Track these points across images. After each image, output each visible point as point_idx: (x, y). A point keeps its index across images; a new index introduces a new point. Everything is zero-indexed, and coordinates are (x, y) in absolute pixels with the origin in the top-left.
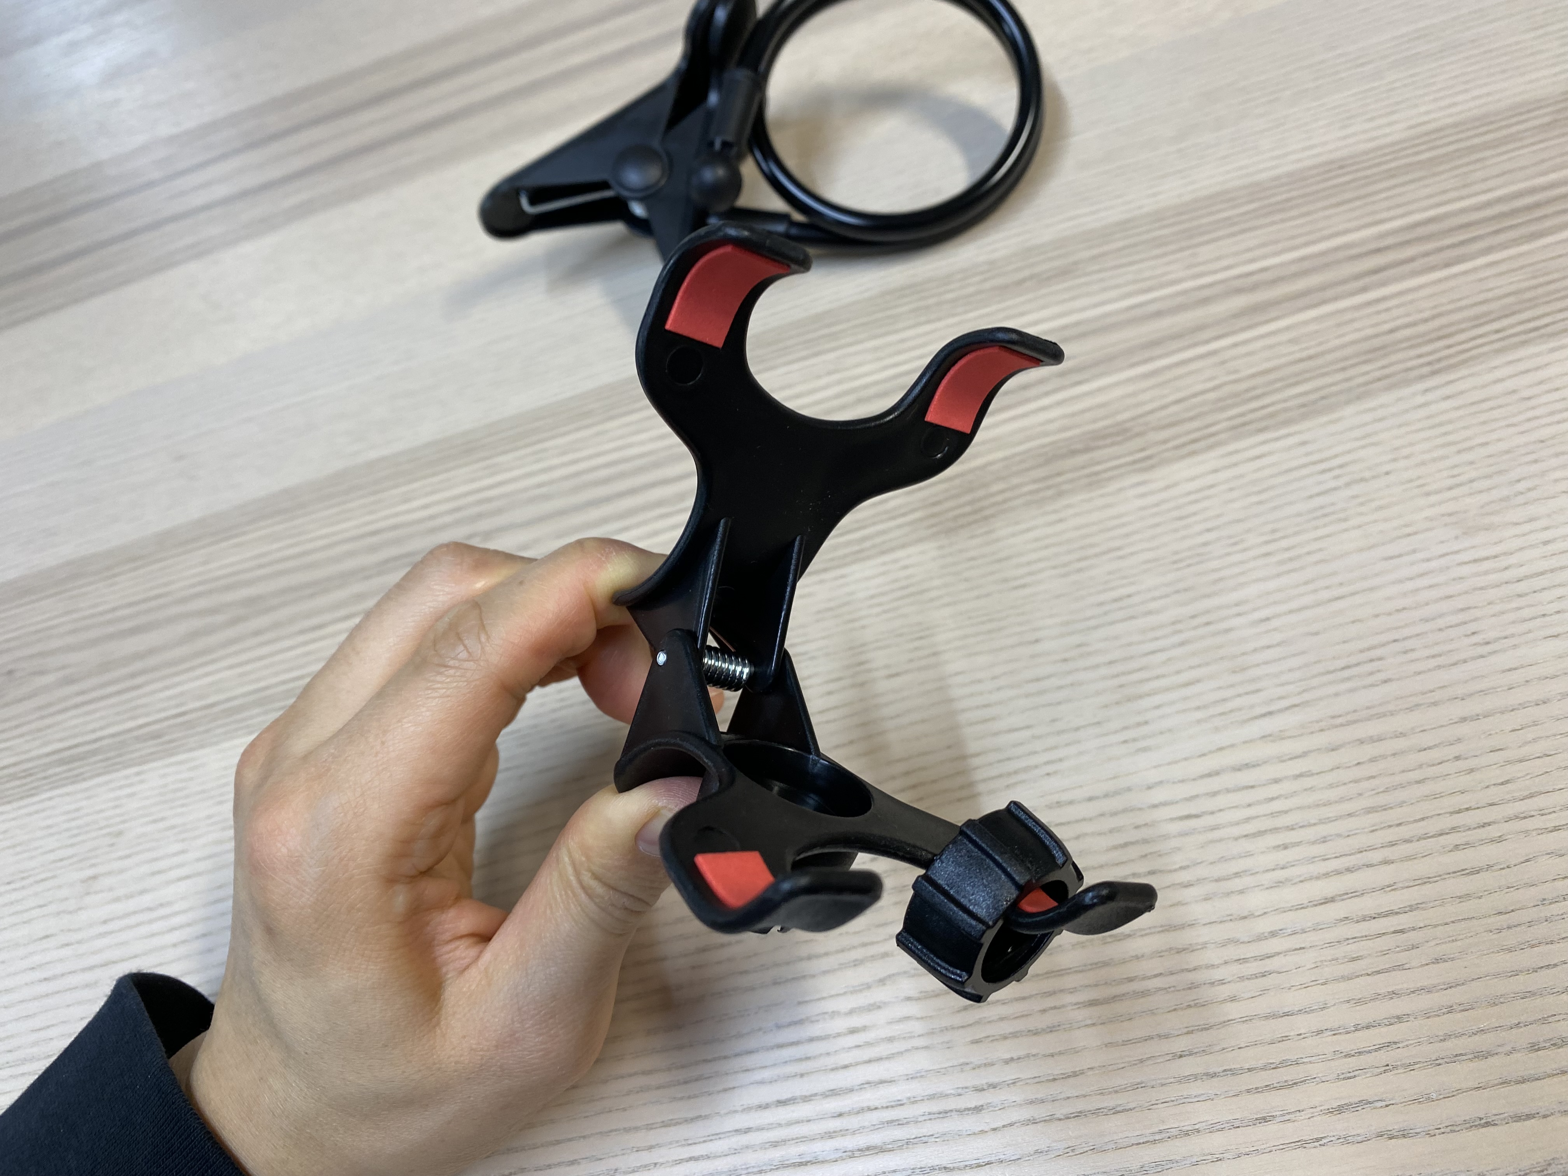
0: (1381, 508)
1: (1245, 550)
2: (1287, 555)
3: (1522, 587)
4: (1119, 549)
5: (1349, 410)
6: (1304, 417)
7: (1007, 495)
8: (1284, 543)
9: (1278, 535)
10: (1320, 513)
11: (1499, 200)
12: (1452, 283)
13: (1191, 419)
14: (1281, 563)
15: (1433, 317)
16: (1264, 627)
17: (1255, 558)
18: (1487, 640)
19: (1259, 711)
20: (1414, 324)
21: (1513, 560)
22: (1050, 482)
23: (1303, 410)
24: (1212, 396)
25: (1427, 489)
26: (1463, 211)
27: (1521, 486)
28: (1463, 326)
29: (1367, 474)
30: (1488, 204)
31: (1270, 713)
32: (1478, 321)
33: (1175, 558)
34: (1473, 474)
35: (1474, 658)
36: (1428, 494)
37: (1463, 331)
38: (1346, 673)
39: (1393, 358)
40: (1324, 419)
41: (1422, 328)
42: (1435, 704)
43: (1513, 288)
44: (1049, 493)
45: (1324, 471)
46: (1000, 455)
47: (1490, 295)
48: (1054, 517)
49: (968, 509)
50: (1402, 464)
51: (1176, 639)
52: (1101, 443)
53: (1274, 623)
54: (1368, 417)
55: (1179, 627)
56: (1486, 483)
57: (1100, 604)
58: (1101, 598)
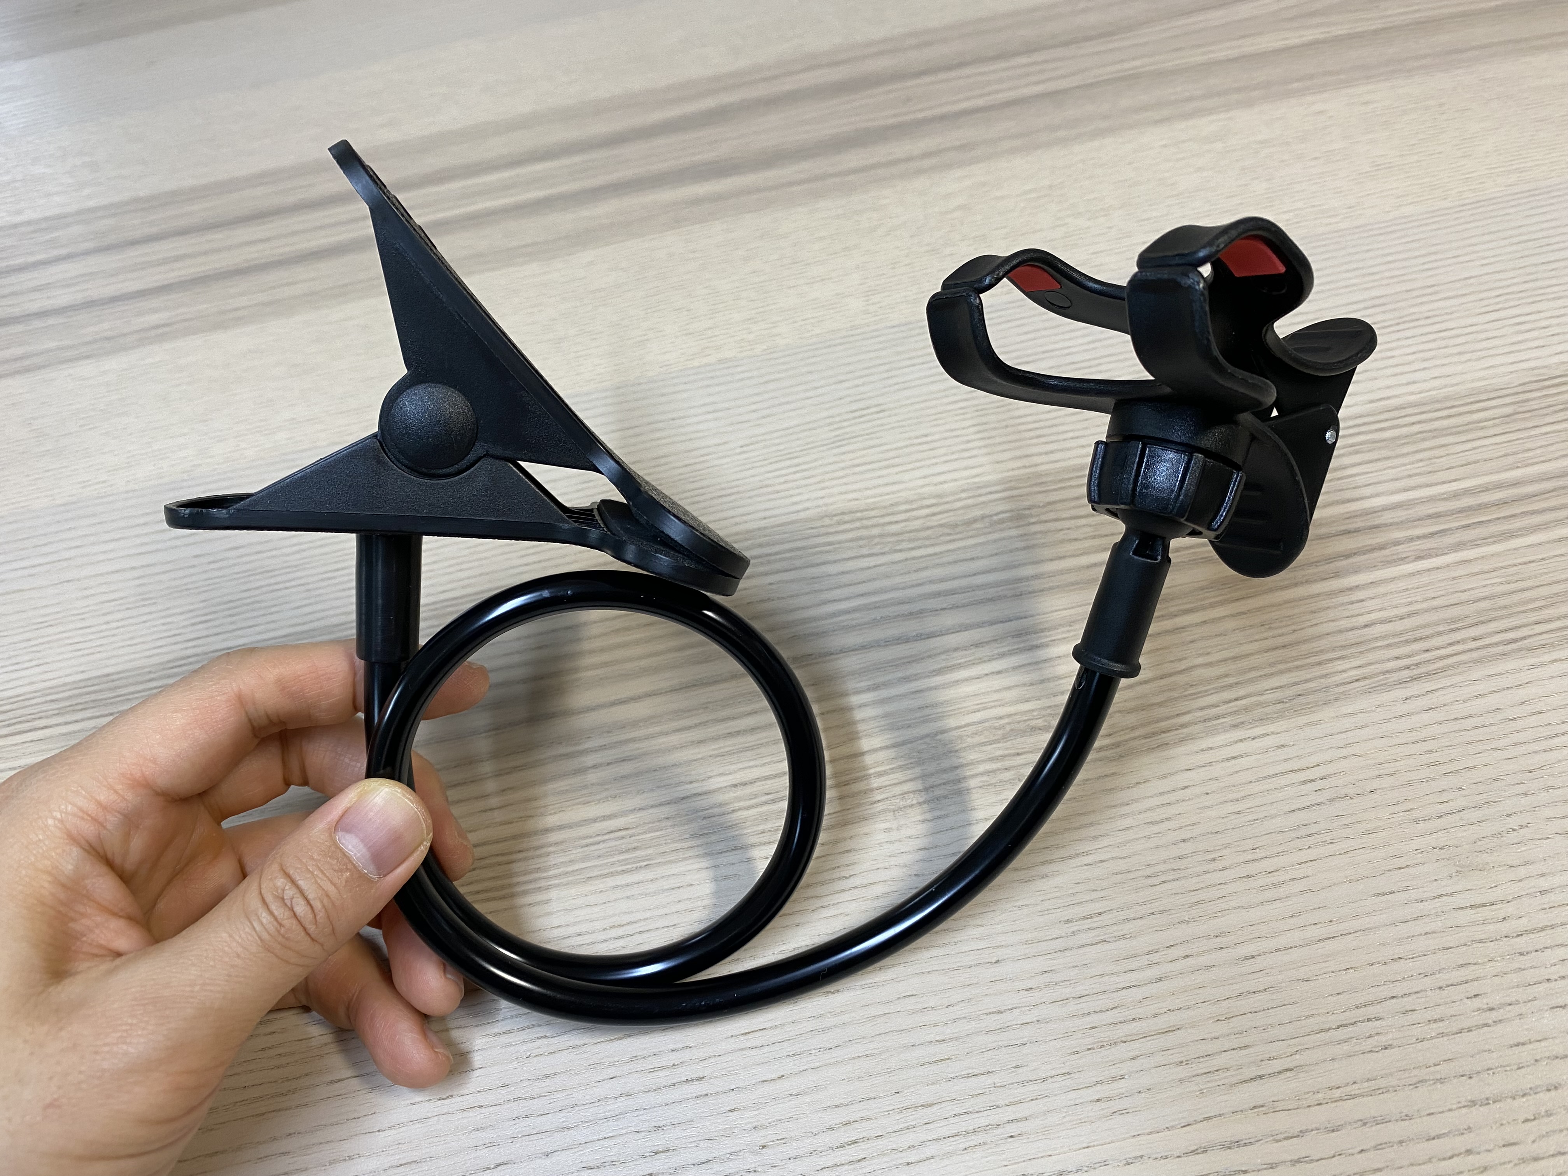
0: (1368, 832)
1: (1224, 869)
2: (1270, 879)
3: (1521, 943)
5: (1327, 713)
6: (1281, 715)
8: (1266, 865)
9: (1259, 854)
10: (1304, 831)
11: (1467, 492)
12: (1425, 579)
14: (1263, 888)
15: (1410, 615)
16: (1248, 967)
17: (1235, 880)
18: (1490, 1005)
19: (1248, 1073)
20: (1389, 621)
21: (1509, 909)
23: (1279, 706)
25: (1416, 814)
26: (1431, 499)
27: (1513, 822)
28: (1441, 628)
29: (1351, 791)
30: (1456, 495)
31: (1261, 1077)
32: (1454, 625)
33: (1149, 871)
34: (1461, 803)
35: (1478, 1027)
36: (1417, 821)
37: (1440, 634)
38: (1342, 1033)
39: (1371, 657)
40: (1303, 720)
41: (1398, 626)
42: (1441, 1081)
43: (1487, 592)
45: (1305, 782)
47: (1464, 597)
50: (1387, 782)
51: (1154, 972)
53: (1259, 963)
54: (1348, 723)
55: (1155, 957)
56: (1475, 815)
57: (1068, 921)
58: (1069, 913)
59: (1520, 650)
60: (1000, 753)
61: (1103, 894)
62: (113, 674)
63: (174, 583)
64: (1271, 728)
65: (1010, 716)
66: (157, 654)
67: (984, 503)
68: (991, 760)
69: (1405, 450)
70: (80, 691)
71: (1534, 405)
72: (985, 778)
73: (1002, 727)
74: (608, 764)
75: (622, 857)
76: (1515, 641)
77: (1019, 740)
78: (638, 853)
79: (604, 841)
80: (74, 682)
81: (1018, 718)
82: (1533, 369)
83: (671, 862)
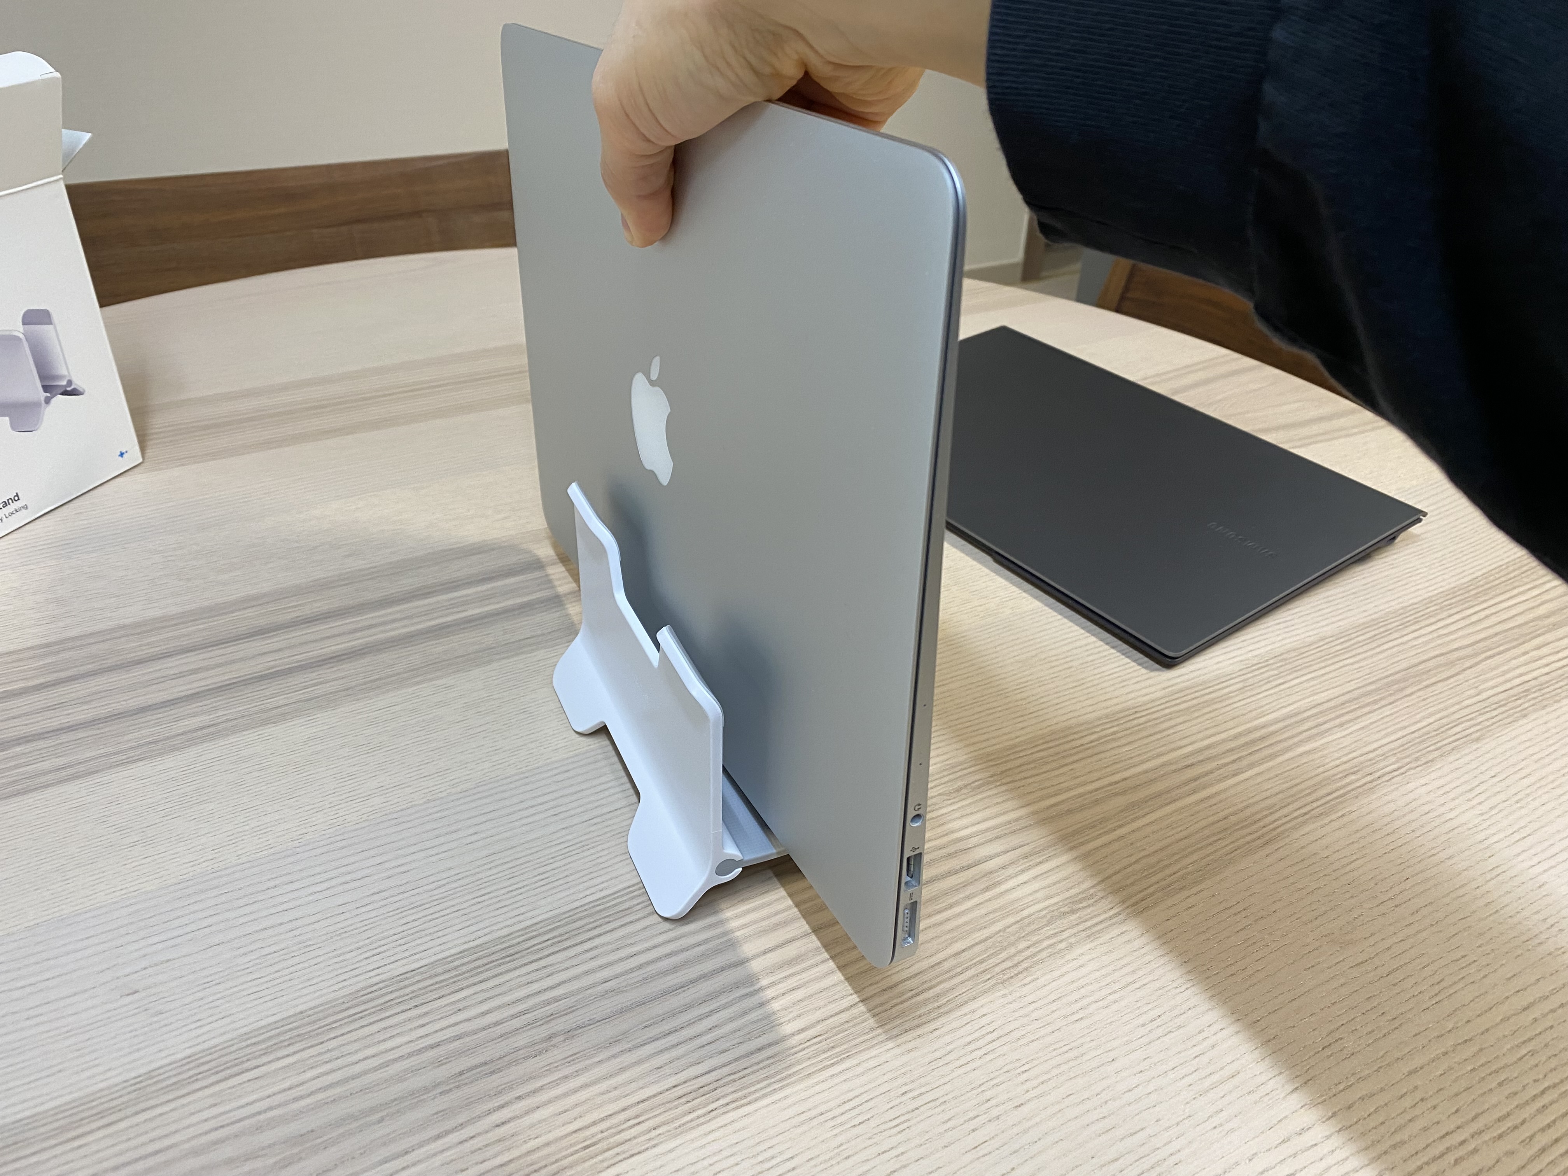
0: (1284, 935)
2: (1245, 974)
3: (1392, 979)
4: (1133, 982)
5: (1229, 872)
6: (1204, 878)
7: (1033, 950)
8: (1238, 966)
9: (1232, 961)
10: (1250, 942)
11: (1241, 734)
12: (1243, 786)
13: (1132, 884)
14: (1245, 980)
15: (1245, 808)
18: (1392, 1018)
20: (1236, 813)
21: (1377, 961)
22: (1059, 938)
23: (1200, 873)
24: (1136, 867)
25: (1303, 920)
26: (1224, 741)
27: (1354, 914)
28: (1265, 813)
29: (1263, 914)
30: (1236, 737)
32: (1272, 810)
34: (1323, 908)
35: (1392, 1031)
36: (1306, 924)
37: (1266, 816)
39: (1237, 835)
40: (1218, 878)
41: (1242, 815)
42: (1389, 1065)
44: (1063, 945)
45: (1236, 914)
46: (1011, 920)
48: (1075, 964)
49: (1009, 964)
50: (1280, 905)
52: (1081, 905)
54: (1242, 875)
55: (1204, 1035)
56: (1333, 914)
57: (1143, 1025)
58: (1141, 1021)
59: (1311, 818)
60: (1052, 932)
61: (1155, 1004)
62: (306, 1011)
63: (331, 929)
64: (1202, 886)
65: (1045, 908)
66: (343, 987)
67: (960, 777)
68: (1048, 938)
69: (1196, 714)
70: (278, 1031)
71: (1251, 681)
72: (1050, 950)
73: (1045, 916)
74: (783, 994)
75: (826, 1055)
76: (1306, 814)
77: (1059, 922)
78: (838, 1050)
79: (807, 1047)
80: (269, 1025)
81: (1051, 909)
82: (1242, 661)
83: (864, 1050)
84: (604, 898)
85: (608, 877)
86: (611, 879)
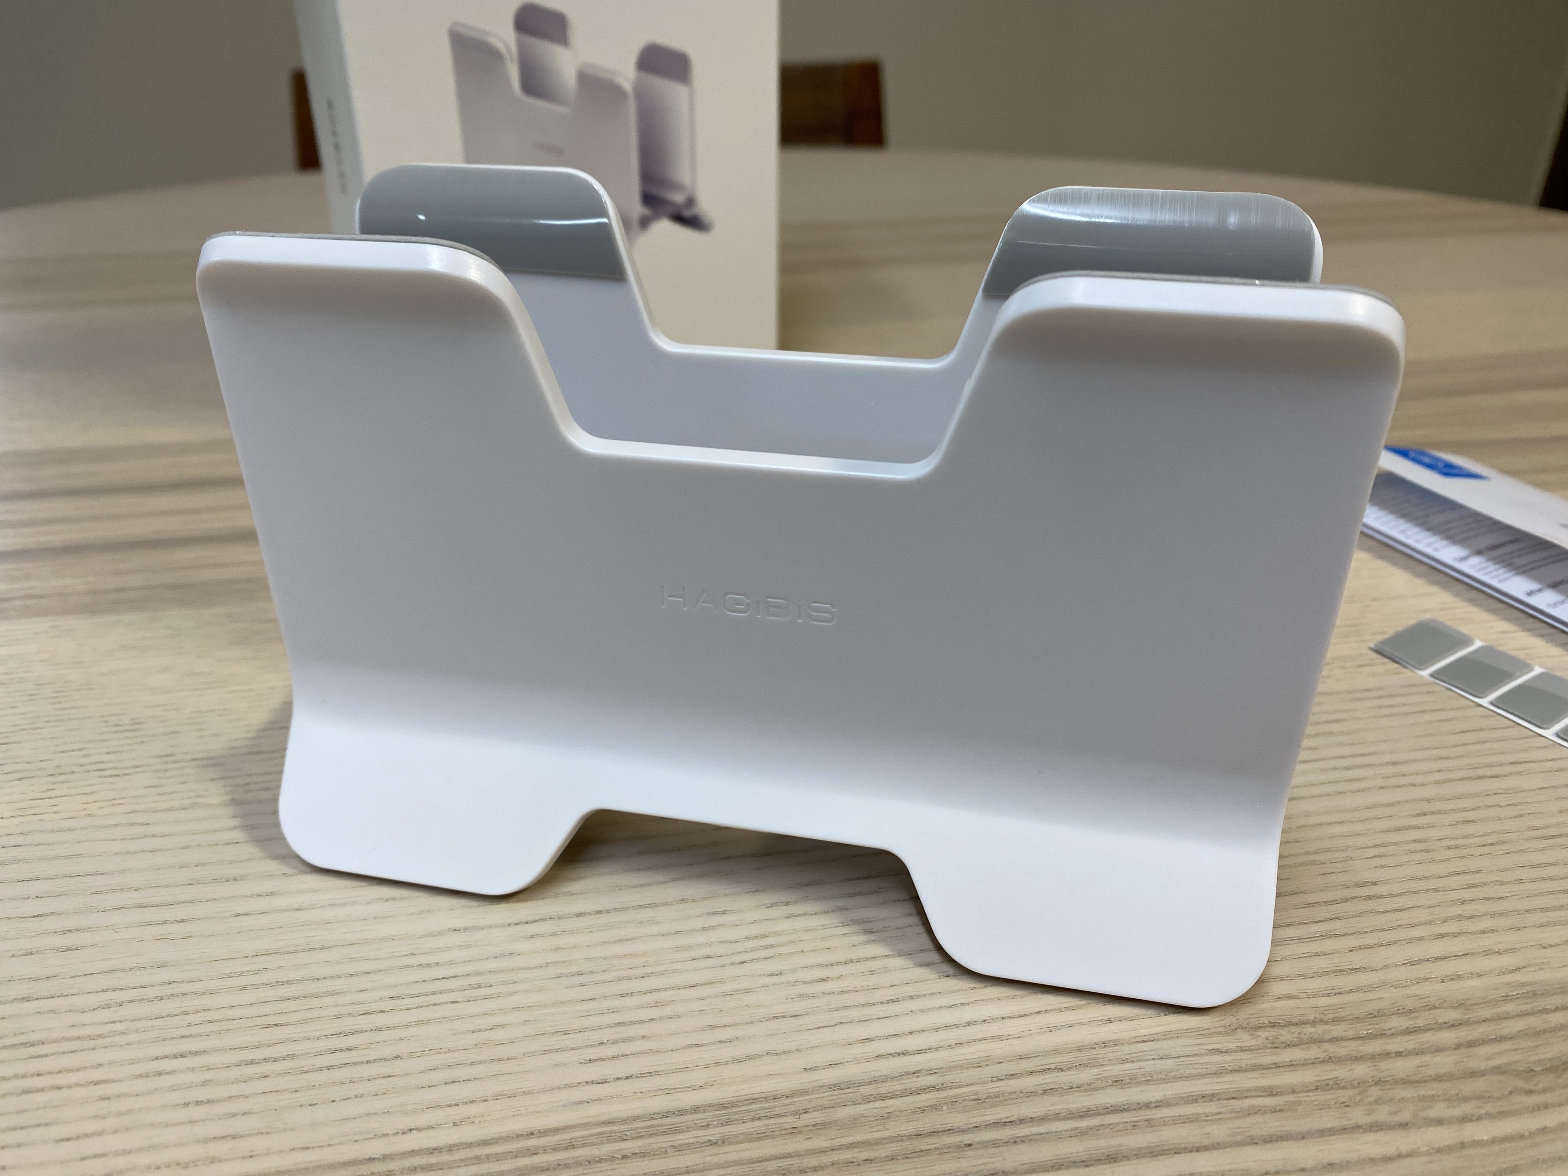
84: (451, 1148)
85: (492, 1087)
86: (497, 1097)
